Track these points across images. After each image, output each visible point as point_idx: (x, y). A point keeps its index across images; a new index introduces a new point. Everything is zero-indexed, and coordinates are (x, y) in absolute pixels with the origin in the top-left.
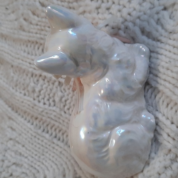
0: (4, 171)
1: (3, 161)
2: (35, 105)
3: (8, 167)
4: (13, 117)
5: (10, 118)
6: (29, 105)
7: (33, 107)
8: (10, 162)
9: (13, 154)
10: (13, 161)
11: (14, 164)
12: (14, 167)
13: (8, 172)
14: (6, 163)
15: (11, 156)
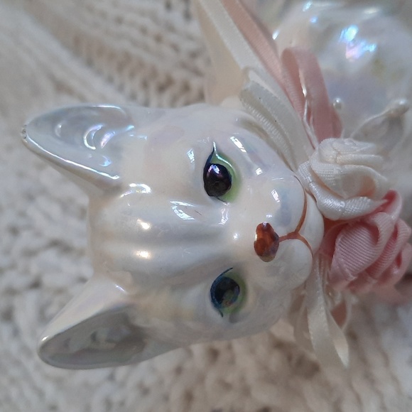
0: (13, 266)
1: (14, 231)
2: (171, 28)
3: (30, 253)
4: (74, 84)
5: (61, 87)
6: (144, 31)
7: (158, 39)
8: (38, 234)
9: (55, 210)
10: (53, 232)
11: (55, 244)
12: (51, 256)
13: (26, 271)
14: (26, 239)
15: (48, 217)
